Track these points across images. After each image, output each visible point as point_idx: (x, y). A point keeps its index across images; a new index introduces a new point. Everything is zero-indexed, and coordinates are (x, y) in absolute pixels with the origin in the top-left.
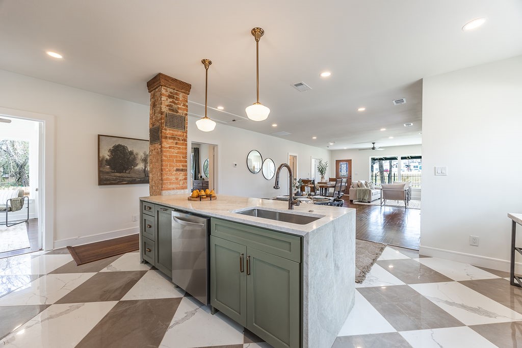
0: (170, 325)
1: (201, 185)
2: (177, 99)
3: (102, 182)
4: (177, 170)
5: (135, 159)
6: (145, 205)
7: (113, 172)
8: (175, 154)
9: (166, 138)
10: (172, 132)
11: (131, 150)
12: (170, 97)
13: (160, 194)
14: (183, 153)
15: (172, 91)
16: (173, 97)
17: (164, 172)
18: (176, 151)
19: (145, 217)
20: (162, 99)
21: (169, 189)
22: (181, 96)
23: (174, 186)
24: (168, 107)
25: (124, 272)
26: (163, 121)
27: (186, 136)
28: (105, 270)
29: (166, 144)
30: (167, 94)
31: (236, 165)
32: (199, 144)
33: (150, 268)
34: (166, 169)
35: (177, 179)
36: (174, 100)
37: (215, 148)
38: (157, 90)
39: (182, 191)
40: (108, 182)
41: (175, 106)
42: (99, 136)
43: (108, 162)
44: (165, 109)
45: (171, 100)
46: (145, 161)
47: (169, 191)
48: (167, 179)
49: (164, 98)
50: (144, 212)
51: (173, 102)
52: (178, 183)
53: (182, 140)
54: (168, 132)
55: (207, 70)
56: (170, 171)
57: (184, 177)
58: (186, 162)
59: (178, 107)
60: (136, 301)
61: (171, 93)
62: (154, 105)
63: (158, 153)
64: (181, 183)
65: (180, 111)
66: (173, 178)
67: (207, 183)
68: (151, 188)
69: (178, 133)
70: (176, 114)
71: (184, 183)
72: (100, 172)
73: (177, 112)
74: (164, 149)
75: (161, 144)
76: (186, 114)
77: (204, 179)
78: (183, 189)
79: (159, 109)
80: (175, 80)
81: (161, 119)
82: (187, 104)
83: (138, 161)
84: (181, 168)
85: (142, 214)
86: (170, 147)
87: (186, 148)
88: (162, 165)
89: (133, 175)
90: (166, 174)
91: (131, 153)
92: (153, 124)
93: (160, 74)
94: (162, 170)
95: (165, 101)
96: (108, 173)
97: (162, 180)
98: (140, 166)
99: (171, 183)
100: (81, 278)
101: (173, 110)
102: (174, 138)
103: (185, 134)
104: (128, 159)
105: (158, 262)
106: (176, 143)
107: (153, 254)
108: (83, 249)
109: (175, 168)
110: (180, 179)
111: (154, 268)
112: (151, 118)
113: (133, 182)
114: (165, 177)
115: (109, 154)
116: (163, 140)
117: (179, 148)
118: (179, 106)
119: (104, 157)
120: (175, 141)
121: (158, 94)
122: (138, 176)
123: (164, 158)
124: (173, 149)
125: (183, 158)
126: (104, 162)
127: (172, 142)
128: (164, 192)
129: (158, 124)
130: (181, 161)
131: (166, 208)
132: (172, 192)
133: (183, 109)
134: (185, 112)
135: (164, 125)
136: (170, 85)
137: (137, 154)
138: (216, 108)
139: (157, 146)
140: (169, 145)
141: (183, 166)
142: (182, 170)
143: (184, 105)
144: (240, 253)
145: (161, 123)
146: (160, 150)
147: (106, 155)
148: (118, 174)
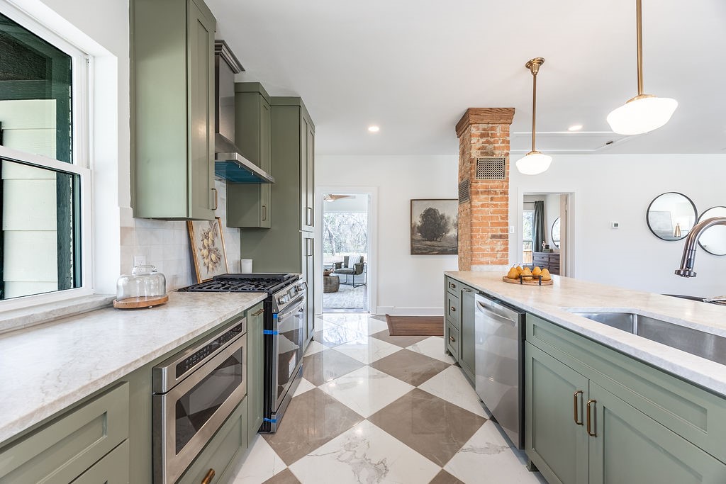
0: (464, 447)
1: (546, 259)
2: (493, 136)
3: (415, 251)
4: (493, 237)
5: (446, 224)
6: (450, 283)
7: (423, 240)
8: (490, 215)
9: (477, 193)
10: (484, 184)
11: (443, 213)
12: (482, 136)
13: (470, 270)
14: (501, 212)
15: (485, 126)
16: (487, 135)
17: (474, 239)
18: (492, 210)
19: (450, 297)
20: (472, 142)
21: (482, 263)
22: (499, 130)
23: (488, 259)
24: (480, 151)
25: (426, 358)
26: (473, 171)
27: (507, 187)
28: (409, 348)
29: (477, 201)
30: (478, 133)
31: (616, 225)
32: (545, 196)
33: (454, 363)
34: (478, 235)
35: (492, 250)
36: (489, 139)
37: (569, 198)
38: (466, 132)
39: (501, 267)
40: (420, 252)
41: (490, 147)
42: (411, 200)
43: (420, 229)
44: (475, 154)
45: (484, 140)
46: (456, 225)
47: (481, 266)
48: (479, 249)
49: (474, 140)
50: (449, 290)
51: (488, 142)
52: (494, 256)
53: (501, 193)
54: (480, 184)
55: (535, 76)
56: (482, 238)
57: (503, 247)
58: (507, 224)
59: (494, 147)
60: (433, 396)
61: (484, 130)
62: (463, 153)
63: (467, 215)
64: (499, 255)
65: (497, 152)
66: (487, 247)
67: (557, 257)
68: (460, 260)
69: (494, 183)
70: (491, 157)
71: (503, 256)
72: (412, 240)
73: (493, 154)
74: (475, 209)
75: (470, 203)
76: (507, 154)
77: (552, 251)
78: (502, 264)
79: (468, 156)
80: (489, 110)
81: (471, 169)
82: (508, 139)
83: (450, 226)
84: (500, 233)
85: (446, 292)
86: (483, 206)
87: (507, 204)
88: (472, 231)
89: (444, 243)
90: (478, 243)
91: (442, 217)
92: (461, 178)
93: (469, 109)
94: (472, 238)
95: (476, 143)
96: (419, 241)
97: (471, 250)
98: (452, 233)
99: (484, 255)
100: (389, 349)
101: (487, 154)
102: (488, 192)
103: (505, 184)
104: (439, 224)
105: (462, 358)
106: (492, 199)
107: (456, 345)
108: (397, 321)
109: (490, 235)
110: (496, 250)
111: (457, 364)
112: (460, 171)
113: (443, 252)
114: (475, 247)
115: (420, 220)
116: (474, 196)
117: (496, 205)
118: (496, 145)
119: (415, 223)
120: (490, 196)
121: (467, 137)
122: (449, 245)
123: (474, 221)
124: (488, 207)
125: (502, 218)
126: (416, 229)
127: (486, 198)
128: (475, 268)
129: (467, 176)
130: (499, 224)
131: (471, 289)
132: (485, 267)
133: (502, 147)
134: (506, 151)
135: (474, 177)
136: (483, 120)
137: (449, 218)
138: (567, 130)
139: (467, 205)
140: (481, 203)
141: (502, 231)
142: (501, 237)
143: (503, 142)
144: (575, 388)
145: (471, 175)
146: (469, 210)
147: (418, 221)
148: (428, 243)
